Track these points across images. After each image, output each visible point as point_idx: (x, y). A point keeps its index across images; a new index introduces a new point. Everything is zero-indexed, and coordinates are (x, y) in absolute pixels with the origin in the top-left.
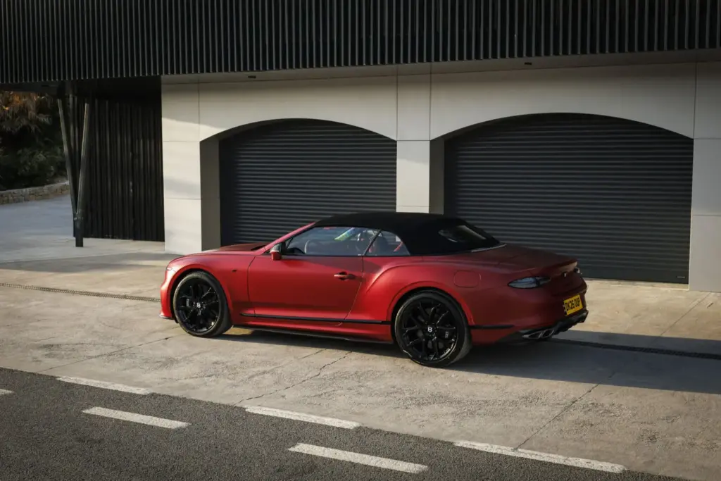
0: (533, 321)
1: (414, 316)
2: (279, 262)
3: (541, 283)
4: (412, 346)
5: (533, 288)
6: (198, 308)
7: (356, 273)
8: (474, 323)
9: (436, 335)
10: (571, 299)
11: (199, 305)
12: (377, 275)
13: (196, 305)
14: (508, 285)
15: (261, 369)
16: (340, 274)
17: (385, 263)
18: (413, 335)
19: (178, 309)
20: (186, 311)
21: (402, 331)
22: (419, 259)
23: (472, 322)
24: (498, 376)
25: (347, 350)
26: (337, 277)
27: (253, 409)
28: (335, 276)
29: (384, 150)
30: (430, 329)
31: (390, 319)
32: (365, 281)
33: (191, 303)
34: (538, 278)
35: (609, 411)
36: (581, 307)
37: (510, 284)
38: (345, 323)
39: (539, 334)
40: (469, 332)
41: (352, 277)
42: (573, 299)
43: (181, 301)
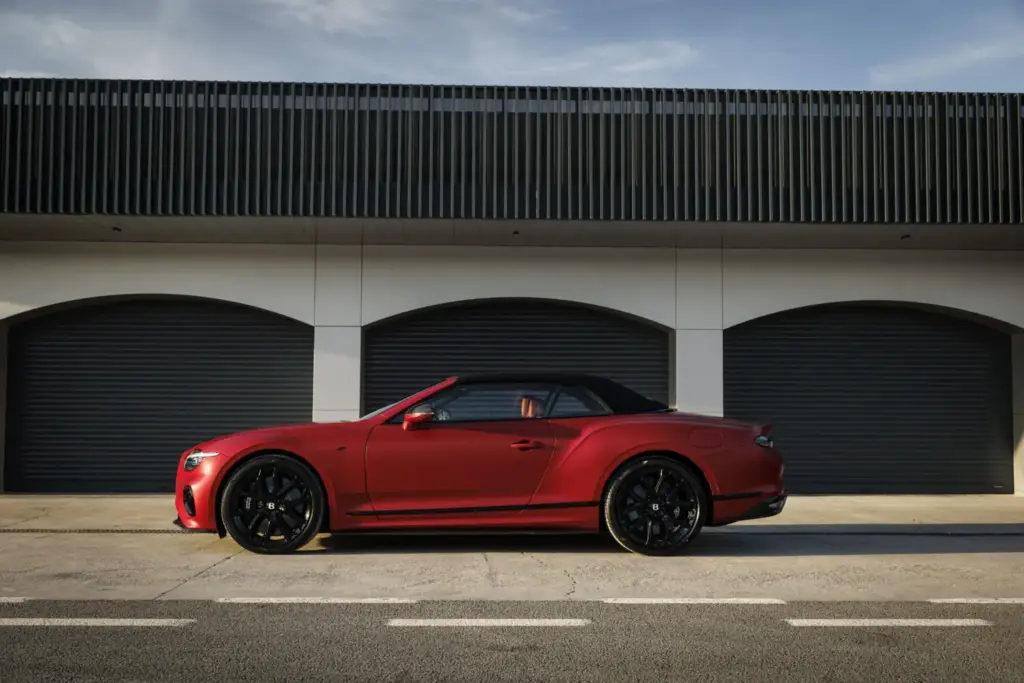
8: (719, 494)
11: (271, 505)
16: (520, 443)
19: (232, 514)
28: (514, 446)
29: (297, 337)
30: (656, 507)
31: (599, 499)
33: (254, 504)
37: (756, 442)
41: (539, 446)
43: (236, 502)
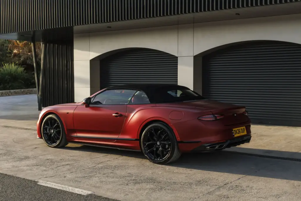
0: (213, 139)
1: (150, 136)
2: (88, 109)
3: (218, 118)
4: (149, 152)
5: (213, 121)
6: (52, 133)
7: (122, 113)
8: (179, 140)
9: (161, 147)
10: (238, 128)
11: (52, 131)
12: (132, 114)
13: (51, 131)
14: (198, 119)
15: (67, 163)
16: (116, 114)
17: (137, 108)
18: (150, 147)
19: (44, 133)
20: (47, 134)
21: (144, 144)
22: (154, 105)
23: (179, 139)
24: (192, 170)
25: (119, 155)
26: (114, 116)
27: (42, 183)
28: (113, 115)
30: (158, 143)
31: (139, 138)
32: (127, 117)
33: (49, 130)
34: (216, 115)
35: (244, 190)
36: (245, 133)
37: (199, 118)
38: (118, 140)
39: (216, 146)
40: (177, 145)
41: (121, 116)
42: (240, 128)
43: (45, 129)
